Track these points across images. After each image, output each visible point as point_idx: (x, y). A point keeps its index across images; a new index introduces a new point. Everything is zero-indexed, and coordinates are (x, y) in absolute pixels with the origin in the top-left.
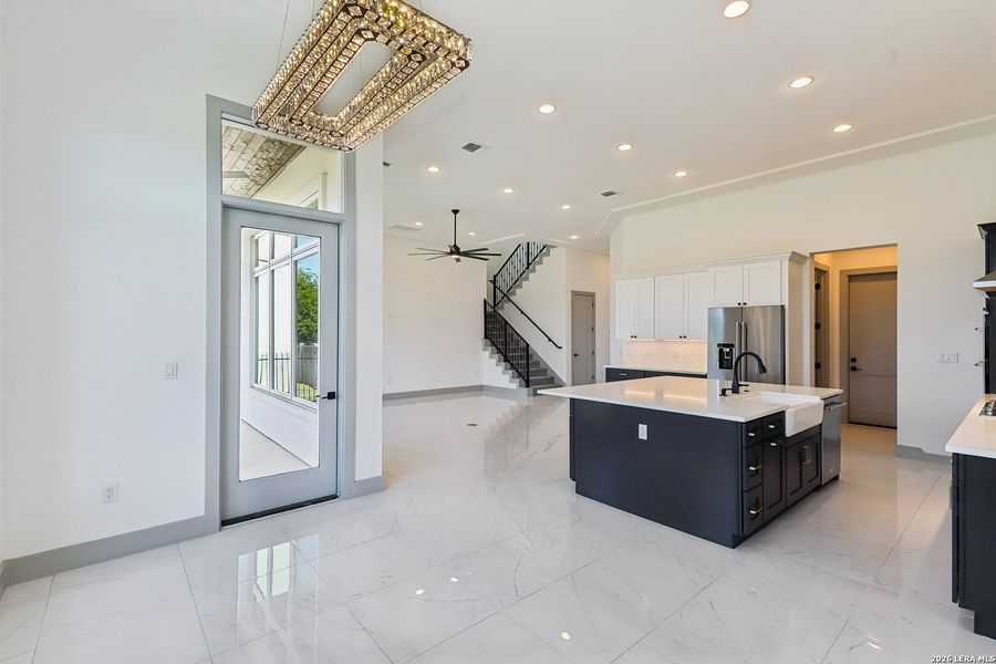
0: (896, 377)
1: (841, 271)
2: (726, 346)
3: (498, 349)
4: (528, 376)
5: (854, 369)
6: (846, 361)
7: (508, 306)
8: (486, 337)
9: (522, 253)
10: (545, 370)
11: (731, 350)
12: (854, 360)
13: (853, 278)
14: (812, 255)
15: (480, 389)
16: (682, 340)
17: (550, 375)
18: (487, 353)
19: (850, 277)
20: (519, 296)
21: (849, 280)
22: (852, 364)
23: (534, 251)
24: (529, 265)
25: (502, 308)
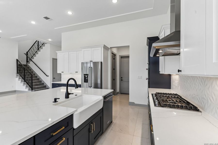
0: (129, 82)
1: (119, 55)
2: (86, 75)
3: (22, 77)
4: (32, 86)
5: (122, 80)
6: (120, 78)
7: (31, 62)
8: (17, 73)
9: (36, 45)
10: (43, 83)
11: (88, 76)
12: (122, 78)
13: (122, 57)
14: (111, 48)
15: (15, 92)
16: (76, 73)
17: (45, 85)
18: (17, 79)
19: (121, 57)
20: (35, 59)
21: (121, 58)
22: (121, 79)
23: (40, 45)
24: (38, 49)
25: (29, 63)
